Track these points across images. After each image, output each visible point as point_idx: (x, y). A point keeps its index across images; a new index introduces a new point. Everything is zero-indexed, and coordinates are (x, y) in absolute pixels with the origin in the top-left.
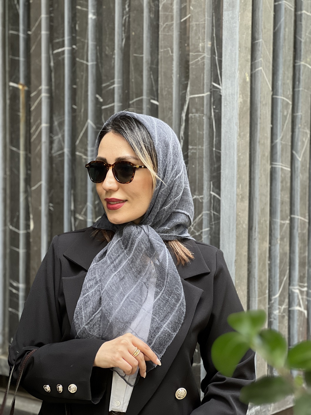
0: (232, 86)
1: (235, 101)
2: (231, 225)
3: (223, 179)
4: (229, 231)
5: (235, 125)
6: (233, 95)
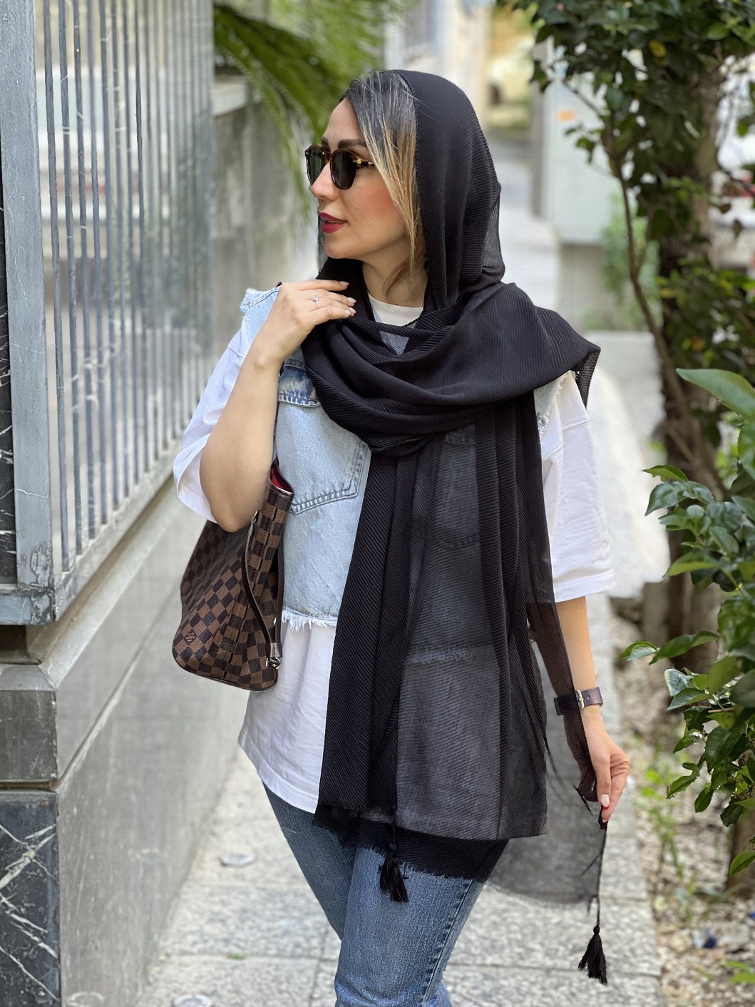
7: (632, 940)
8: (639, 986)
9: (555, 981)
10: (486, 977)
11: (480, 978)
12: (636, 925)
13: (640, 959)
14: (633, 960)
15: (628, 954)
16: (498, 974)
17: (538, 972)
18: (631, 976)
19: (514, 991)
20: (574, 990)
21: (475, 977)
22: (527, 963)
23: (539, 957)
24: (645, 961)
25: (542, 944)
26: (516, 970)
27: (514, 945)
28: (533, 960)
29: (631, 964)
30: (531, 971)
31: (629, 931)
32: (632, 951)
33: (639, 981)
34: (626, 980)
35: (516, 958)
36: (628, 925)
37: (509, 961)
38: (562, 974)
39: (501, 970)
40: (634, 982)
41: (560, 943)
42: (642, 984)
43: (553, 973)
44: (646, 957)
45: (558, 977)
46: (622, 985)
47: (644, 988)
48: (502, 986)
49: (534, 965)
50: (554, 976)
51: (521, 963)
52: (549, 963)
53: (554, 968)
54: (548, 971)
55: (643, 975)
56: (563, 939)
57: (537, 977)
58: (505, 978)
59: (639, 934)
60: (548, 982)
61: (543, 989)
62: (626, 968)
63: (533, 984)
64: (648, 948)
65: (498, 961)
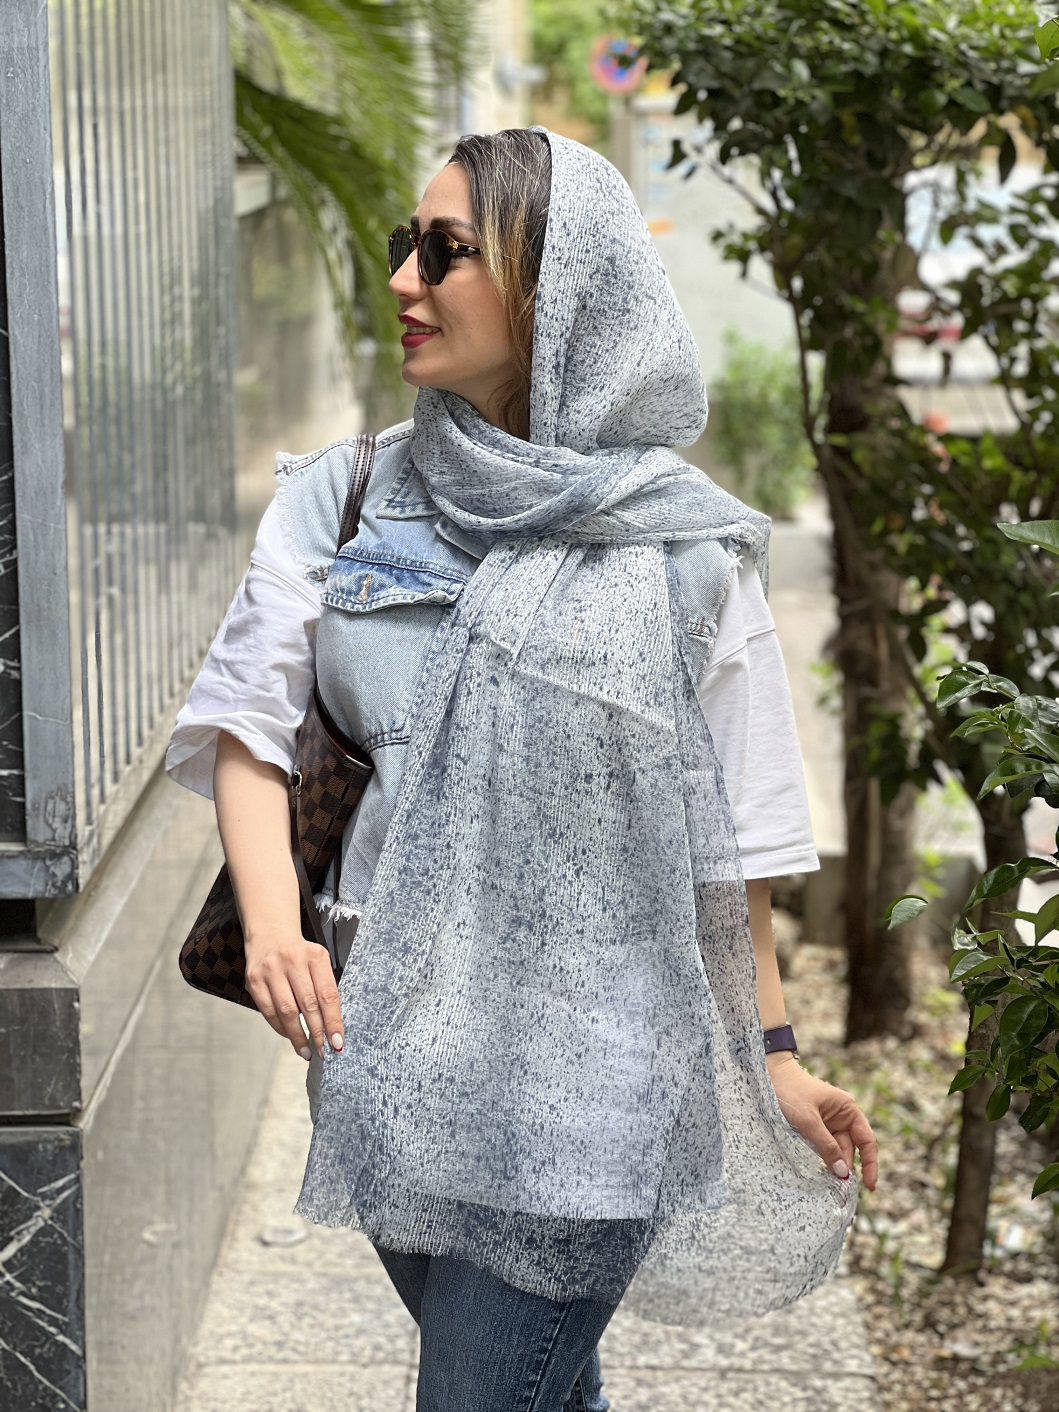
0: (28, 26)
1: (42, 68)
2: (46, 390)
3: (12, 273)
4: (42, 407)
5: (42, 130)
6: (34, 52)
7: (832, 1329)
8: (848, 1390)
9: (733, 1385)
10: (639, 1382)
11: (632, 1384)
12: (836, 1309)
13: (845, 1354)
14: (836, 1356)
15: (829, 1347)
16: (655, 1378)
17: (709, 1375)
18: (836, 1376)
19: (680, 1400)
20: (760, 1396)
21: (624, 1383)
22: (693, 1363)
23: (709, 1355)
24: (853, 1357)
25: (711, 1338)
26: (680, 1373)
27: (674, 1340)
28: (701, 1358)
29: (836, 1362)
30: (698, 1373)
31: (828, 1318)
32: (834, 1343)
33: (847, 1382)
34: (829, 1382)
35: (679, 1356)
36: (826, 1310)
37: (668, 1361)
38: (743, 1376)
39: (659, 1374)
40: (840, 1384)
41: (737, 1336)
42: (852, 1386)
43: (730, 1375)
44: (854, 1352)
45: (738, 1380)
46: (824, 1389)
47: (856, 1391)
48: (663, 1395)
49: (704, 1366)
50: (731, 1380)
51: (685, 1363)
52: (724, 1362)
53: (730, 1369)
54: (723, 1373)
55: (852, 1375)
56: (740, 1330)
57: (709, 1381)
58: (666, 1383)
59: (841, 1321)
60: (725, 1387)
61: (719, 1396)
62: (828, 1366)
63: (705, 1389)
64: (855, 1339)
65: (654, 1362)
